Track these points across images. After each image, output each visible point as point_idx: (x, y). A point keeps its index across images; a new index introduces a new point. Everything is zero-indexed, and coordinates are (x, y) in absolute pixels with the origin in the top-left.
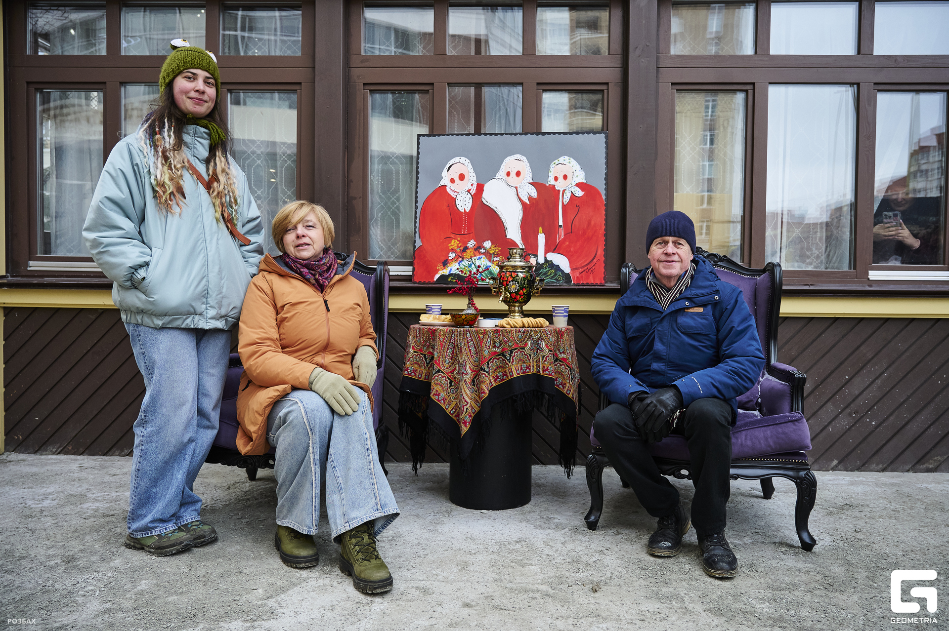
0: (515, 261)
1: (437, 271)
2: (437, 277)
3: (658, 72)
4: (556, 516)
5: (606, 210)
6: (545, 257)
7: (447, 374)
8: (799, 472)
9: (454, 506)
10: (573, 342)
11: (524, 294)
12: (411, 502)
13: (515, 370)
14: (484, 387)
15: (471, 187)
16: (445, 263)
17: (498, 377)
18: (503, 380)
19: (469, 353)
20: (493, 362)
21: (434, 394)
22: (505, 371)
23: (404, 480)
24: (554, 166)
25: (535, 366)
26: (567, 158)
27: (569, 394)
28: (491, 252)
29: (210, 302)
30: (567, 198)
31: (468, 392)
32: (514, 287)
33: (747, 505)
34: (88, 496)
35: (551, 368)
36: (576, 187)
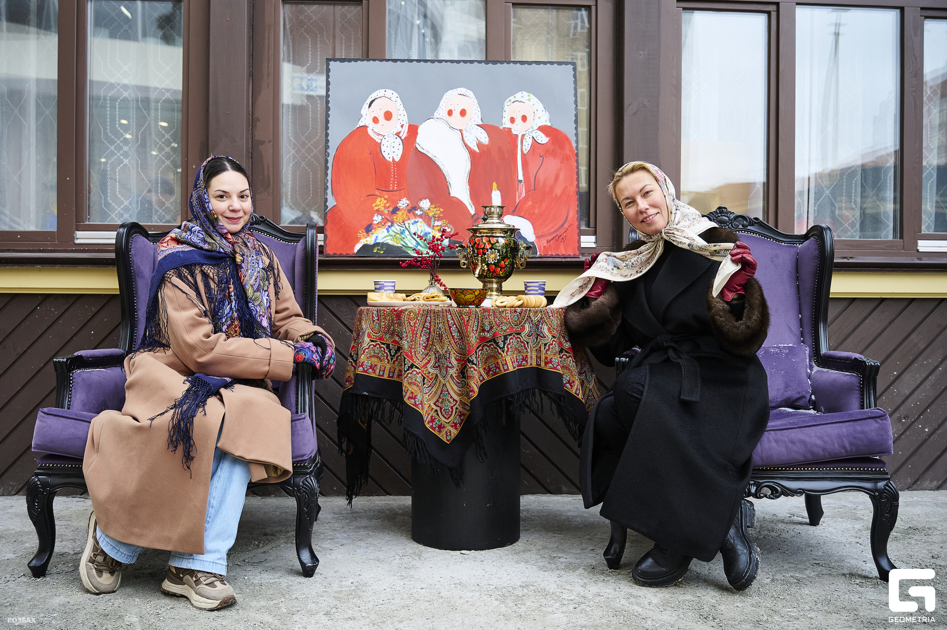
0: (493, 223)
1: (357, 240)
2: (358, 247)
4: (560, 555)
7: (422, 369)
8: (877, 482)
9: (422, 547)
11: (506, 266)
12: (362, 544)
13: (510, 362)
14: (472, 383)
15: (400, 129)
16: (369, 229)
17: (490, 370)
18: (495, 374)
19: (452, 341)
20: (482, 350)
21: (409, 398)
22: (498, 363)
23: (341, 518)
24: (509, 104)
25: (534, 357)
26: (525, 94)
27: (578, 395)
28: (431, 215)
30: (527, 145)
31: (456, 388)
32: (492, 257)
33: (793, 533)
35: (556, 359)
36: (537, 131)
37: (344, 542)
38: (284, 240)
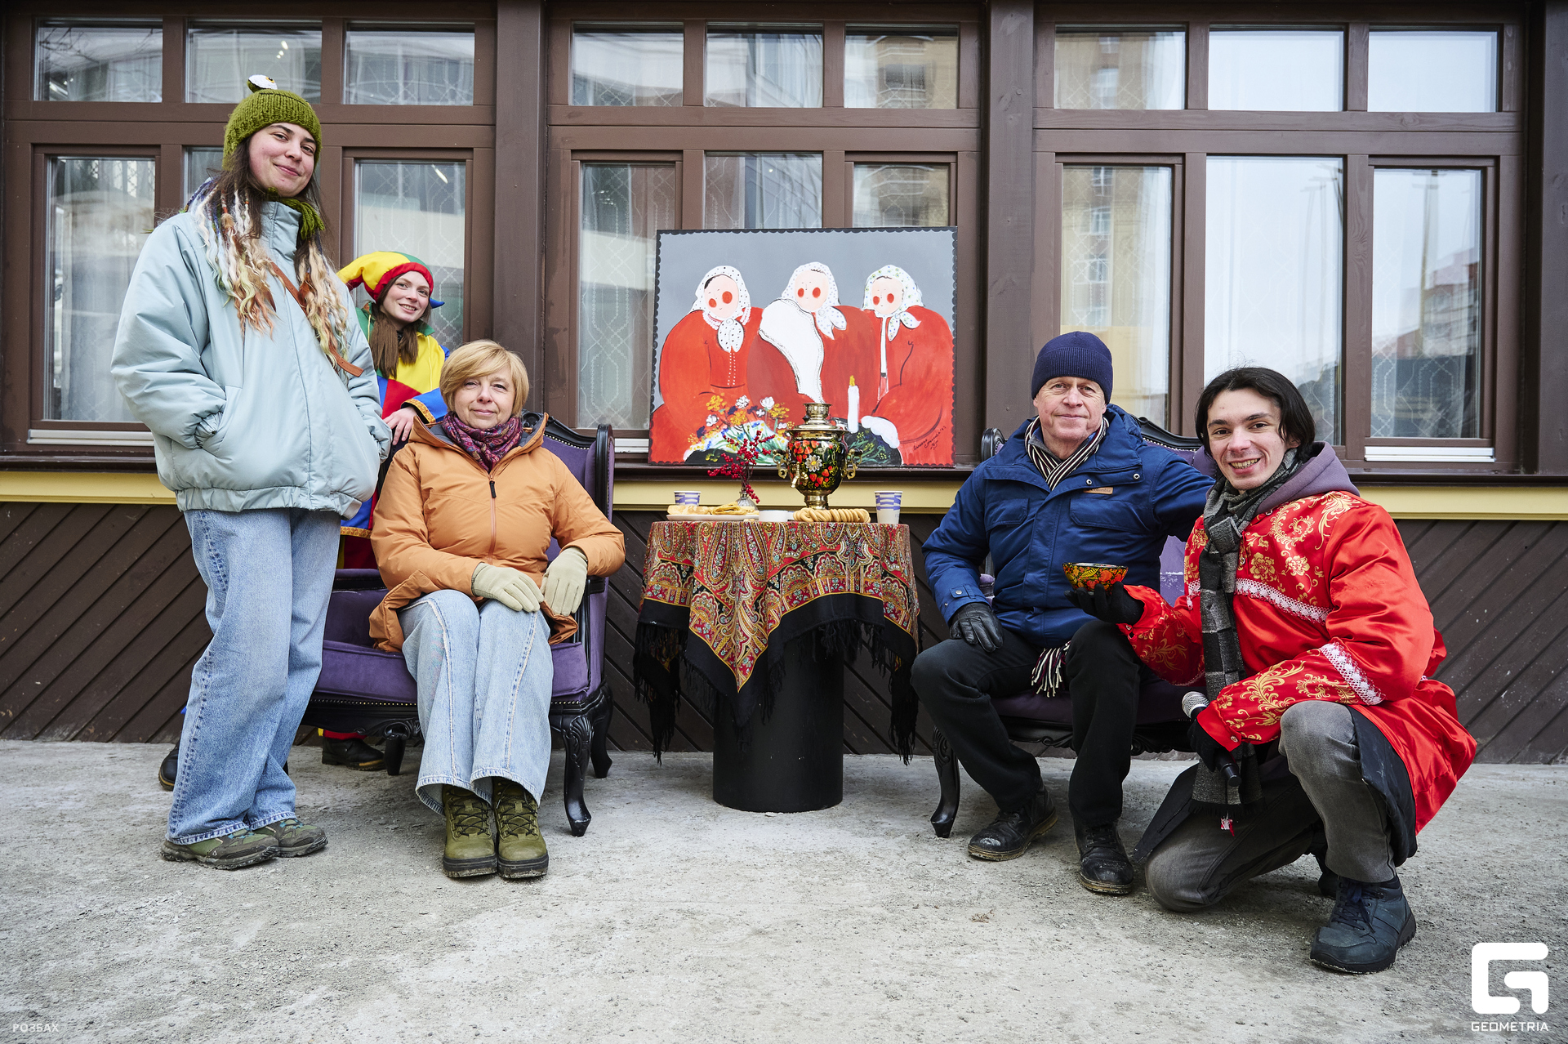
0: (816, 424)
1: (688, 445)
2: (687, 454)
3: (1034, 136)
4: (883, 820)
5: (955, 350)
6: (860, 423)
7: (715, 593)
9: (721, 808)
10: (908, 549)
11: (830, 475)
12: (654, 803)
13: (821, 586)
14: (772, 612)
15: (741, 313)
16: (701, 433)
17: (794, 598)
18: (802, 602)
19: (749, 560)
20: (786, 573)
21: (695, 625)
22: (806, 588)
24: (872, 280)
25: (852, 582)
26: (892, 267)
27: (906, 628)
28: (774, 416)
29: (315, 468)
30: (893, 331)
31: (748, 621)
32: (814, 464)
34: (133, 796)
35: (878, 584)
36: (907, 314)
37: (632, 800)
38: (574, 444)
